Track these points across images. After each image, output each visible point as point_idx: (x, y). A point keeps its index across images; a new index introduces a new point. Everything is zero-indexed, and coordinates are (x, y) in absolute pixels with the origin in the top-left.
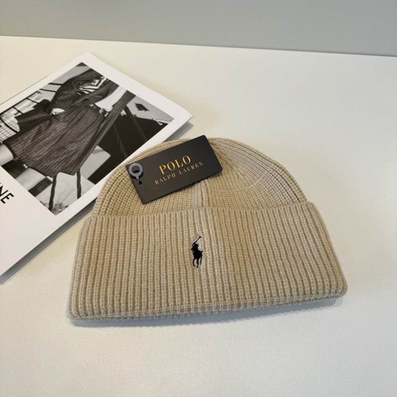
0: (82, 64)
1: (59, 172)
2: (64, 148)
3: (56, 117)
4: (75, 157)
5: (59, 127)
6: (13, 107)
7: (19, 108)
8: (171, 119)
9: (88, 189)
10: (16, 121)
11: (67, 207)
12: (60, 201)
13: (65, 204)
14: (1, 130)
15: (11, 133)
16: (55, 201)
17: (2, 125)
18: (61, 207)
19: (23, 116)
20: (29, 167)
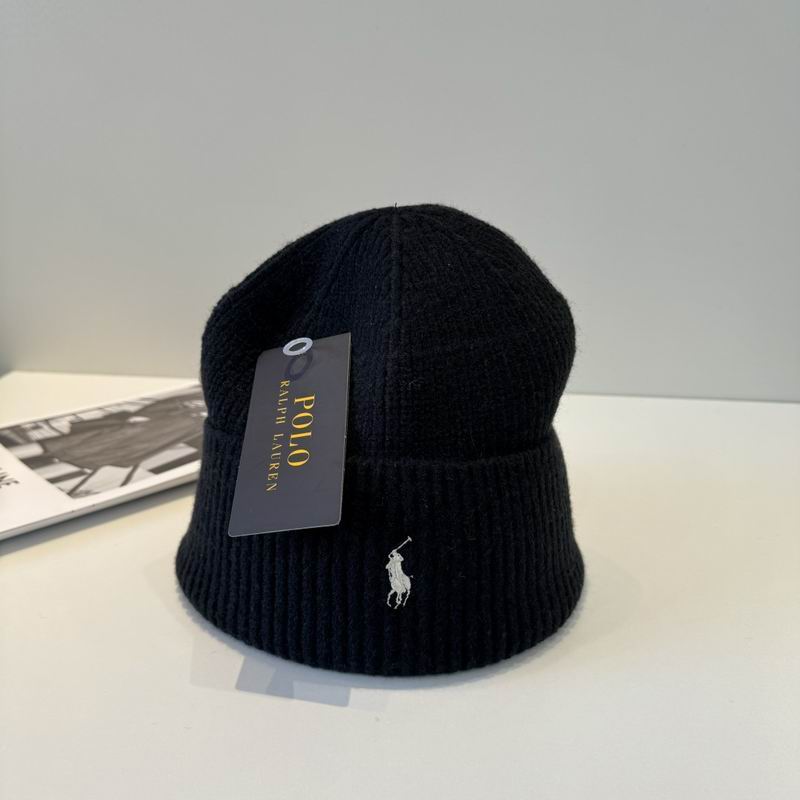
1: (102, 466)
3: (134, 424)
5: (130, 432)
7: (81, 415)
9: (142, 478)
11: (97, 493)
12: (90, 489)
13: (96, 490)
14: (41, 431)
15: (54, 434)
16: (82, 488)
17: (46, 427)
18: (87, 493)
19: (83, 422)
20: (62, 461)
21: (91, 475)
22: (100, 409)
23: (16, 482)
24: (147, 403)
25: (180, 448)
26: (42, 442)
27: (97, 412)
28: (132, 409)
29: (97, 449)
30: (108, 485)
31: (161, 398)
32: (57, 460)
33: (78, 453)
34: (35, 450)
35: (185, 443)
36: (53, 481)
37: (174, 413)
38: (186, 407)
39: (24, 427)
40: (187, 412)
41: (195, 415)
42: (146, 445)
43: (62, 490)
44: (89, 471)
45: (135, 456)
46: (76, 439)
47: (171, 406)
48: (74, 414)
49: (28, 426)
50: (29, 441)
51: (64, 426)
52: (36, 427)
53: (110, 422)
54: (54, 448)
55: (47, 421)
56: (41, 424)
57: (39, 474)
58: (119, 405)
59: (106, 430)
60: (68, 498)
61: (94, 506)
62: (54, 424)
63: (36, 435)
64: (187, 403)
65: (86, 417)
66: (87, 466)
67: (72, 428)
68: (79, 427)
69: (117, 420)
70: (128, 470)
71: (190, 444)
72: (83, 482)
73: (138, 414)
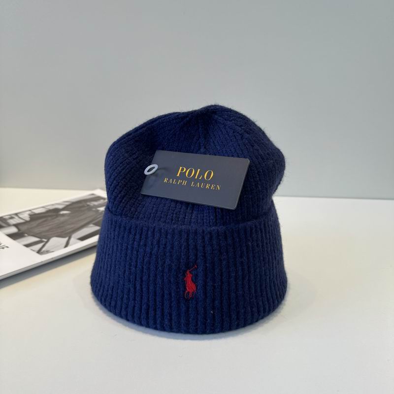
0: (93, 194)
1: (53, 237)
2: (62, 227)
3: (63, 215)
5: (62, 219)
7: (34, 211)
9: (75, 243)
10: (29, 216)
12: (48, 249)
13: (52, 251)
14: (14, 219)
15: (22, 221)
16: (44, 249)
17: (16, 217)
18: (48, 252)
19: (35, 214)
20: (29, 235)
21: (47, 242)
22: (43, 207)
23: (7, 247)
24: (67, 204)
25: (91, 227)
26: (16, 225)
27: (41, 209)
28: (61, 207)
29: (47, 228)
30: (57, 247)
31: (74, 201)
32: (26, 235)
33: (37, 230)
34: (14, 230)
35: (93, 224)
36: (27, 246)
37: (82, 209)
38: (88, 205)
39: (5, 217)
40: (90, 208)
41: (94, 209)
42: (73, 226)
43: (34, 251)
44: (45, 240)
45: (67, 231)
46: (34, 224)
47: (81, 205)
48: (30, 210)
49: (6, 217)
50: (9, 225)
51: (26, 217)
52: (12, 218)
53: (50, 214)
54: (23, 228)
55: (16, 214)
56: (13, 216)
57: (19, 242)
58: (53, 205)
59: (49, 218)
60: (37, 255)
61: (52, 258)
62: (21, 216)
63: (12, 222)
64: (88, 203)
65: (37, 211)
66: (44, 238)
67: (30, 217)
68: (34, 217)
69: (53, 213)
70: (66, 239)
71: (96, 224)
72: (43, 246)
73: (63, 209)
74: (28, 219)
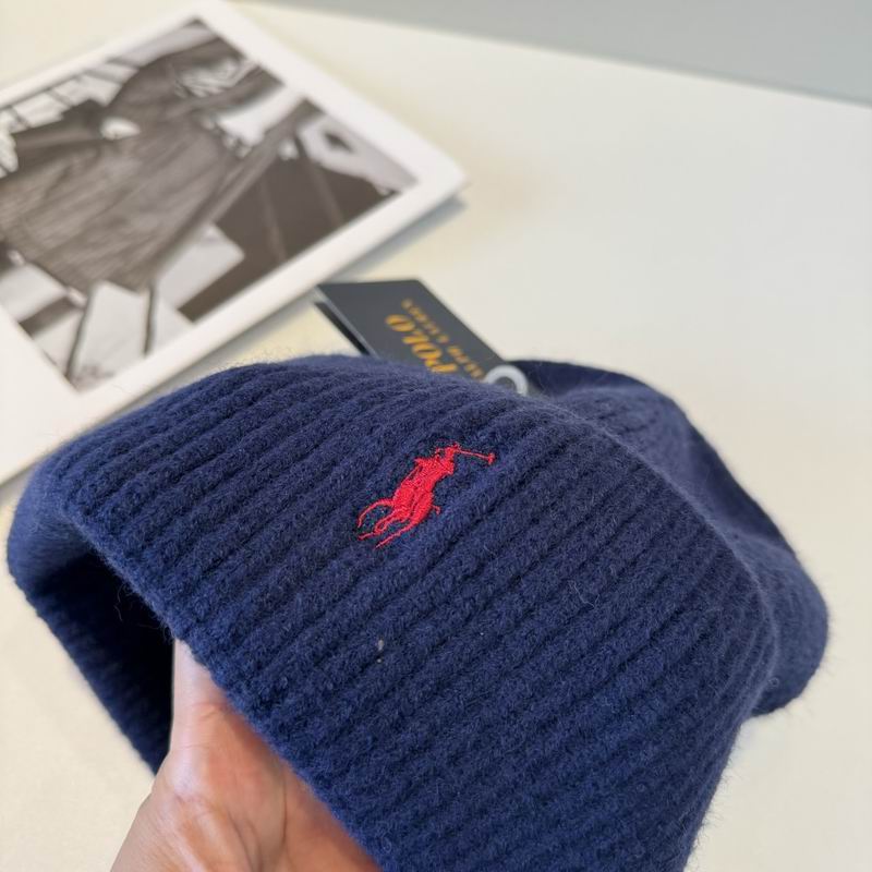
0: (197, 23)
3: (115, 144)
4: (148, 250)
5: (117, 168)
6: (9, 107)
7: (22, 110)
8: (411, 180)
10: (9, 143)
12: (95, 359)
13: (106, 369)
16: (82, 356)
18: (96, 374)
20: (27, 261)
21: (85, 310)
22: (47, 89)
24: (123, 72)
25: (211, 241)
27: (44, 100)
28: (103, 92)
36: (29, 326)
41: (209, 123)
43: (50, 359)
44: (79, 298)
51: (3, 145)
57: (2, 302)
58: (76, 76)
60: (67, 386)
65: (32, 115)
69: (84, 126)
70: (142, 303)
71: (225, 229)
72: (79, 333)
73: (114, 108)
74: (10, 161)
